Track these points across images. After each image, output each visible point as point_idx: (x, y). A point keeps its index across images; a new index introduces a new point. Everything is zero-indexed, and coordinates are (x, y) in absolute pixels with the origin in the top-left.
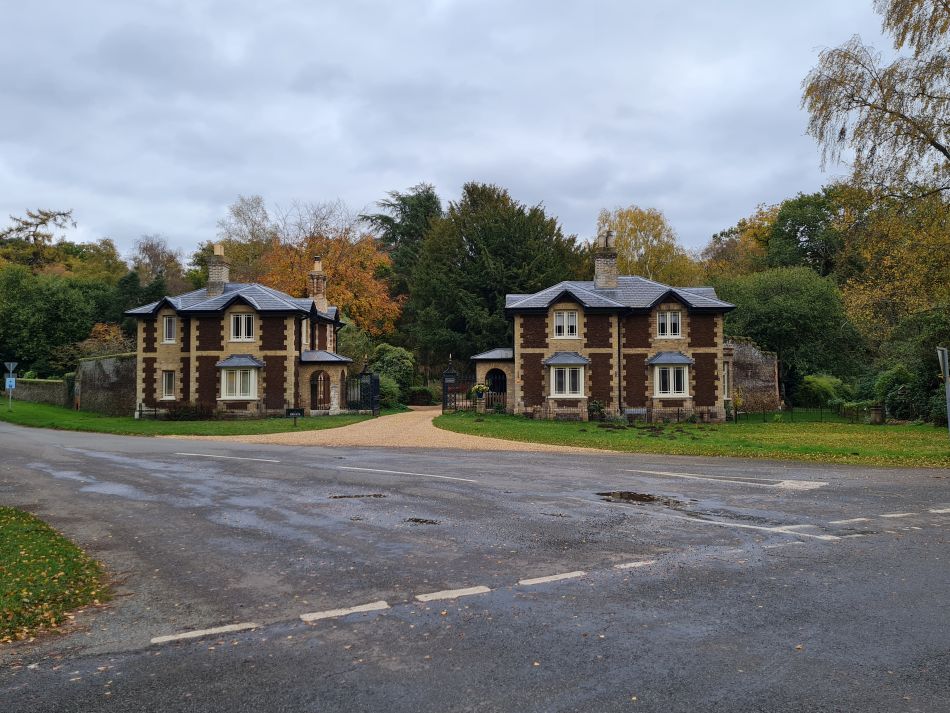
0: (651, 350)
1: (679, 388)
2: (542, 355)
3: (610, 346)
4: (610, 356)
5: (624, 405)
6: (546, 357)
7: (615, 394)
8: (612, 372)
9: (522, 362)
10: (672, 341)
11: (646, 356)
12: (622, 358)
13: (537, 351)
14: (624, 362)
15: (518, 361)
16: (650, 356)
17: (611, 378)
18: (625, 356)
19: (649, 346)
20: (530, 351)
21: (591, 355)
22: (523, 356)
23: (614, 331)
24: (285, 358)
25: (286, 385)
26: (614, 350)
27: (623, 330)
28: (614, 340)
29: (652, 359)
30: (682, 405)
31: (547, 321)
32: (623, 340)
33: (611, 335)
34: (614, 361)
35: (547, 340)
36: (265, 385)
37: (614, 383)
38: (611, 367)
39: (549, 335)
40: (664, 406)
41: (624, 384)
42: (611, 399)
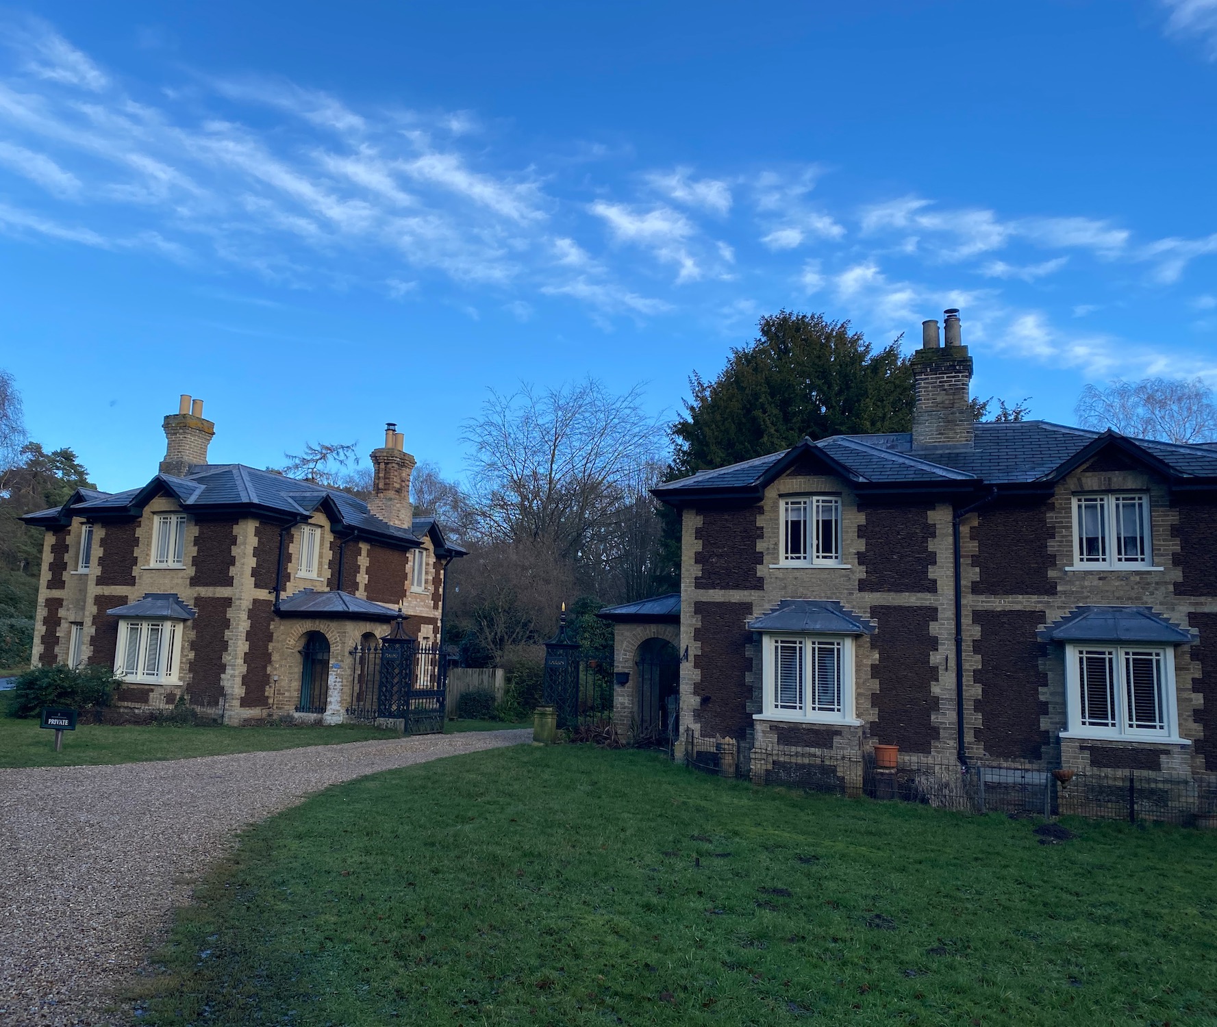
0: (1057, 601)
1: (1146, 711)
2: (747, 608)
3: (932, 587)
4: (931, 613)
5: (977, 750)
6: (757, 612)
7: (945, 718)
8: (935, 658)
9: (696, 622)
10: (1124, 576)
11: (1040, 617)
12: (966, 620)
13: (736, 596)
14: (973, 632)
15: (689, 622)
16: (1053, 616)
17: (933, 673)
18: (978, 616)
19: (1050, 589)
20: (716, 595)
21: (875, 611)
22: (700, 608)
23: (942, 547)
24: (228, 602)
25: (226, 658)
26: (943, 599)
27: (970, 547)
28: (942, 572)
29: (1057, 625)
30: (1156, 766)
31: (761, 521)
32: (971, 574)
33: (932, 559)
34: (942, 628)
35: (761, 571)
36: (192, 655)
37: (944, 686)
38: (934, 643)
39: (766, 559)
40: (1094, 763)
41: (974, 691)
42: (934, 732)
